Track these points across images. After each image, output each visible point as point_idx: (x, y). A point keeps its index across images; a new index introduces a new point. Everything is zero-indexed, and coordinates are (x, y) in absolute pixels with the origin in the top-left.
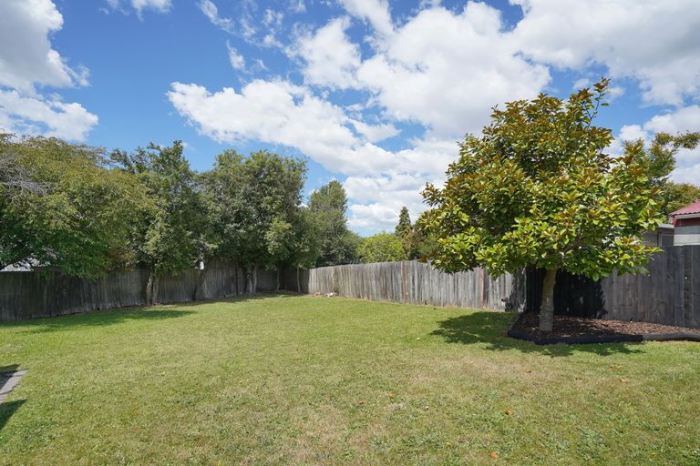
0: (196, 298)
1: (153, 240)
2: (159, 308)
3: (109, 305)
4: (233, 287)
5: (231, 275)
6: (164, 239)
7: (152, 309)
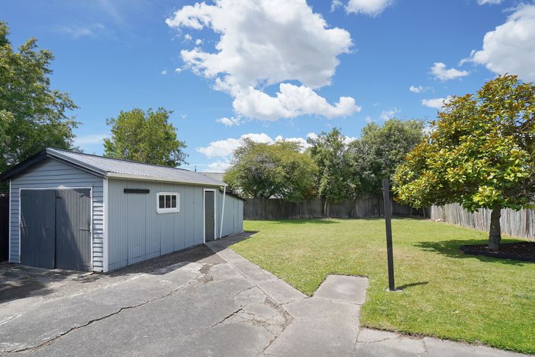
0: (351, 215)
1: (323, 184)
2: (330, 219)
3: (307, 216)
4: (376, 211)
5: (375, 203)
6: (329, 183)
7: (327, 220)
